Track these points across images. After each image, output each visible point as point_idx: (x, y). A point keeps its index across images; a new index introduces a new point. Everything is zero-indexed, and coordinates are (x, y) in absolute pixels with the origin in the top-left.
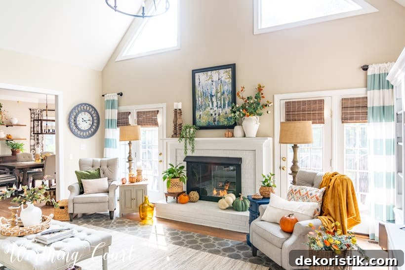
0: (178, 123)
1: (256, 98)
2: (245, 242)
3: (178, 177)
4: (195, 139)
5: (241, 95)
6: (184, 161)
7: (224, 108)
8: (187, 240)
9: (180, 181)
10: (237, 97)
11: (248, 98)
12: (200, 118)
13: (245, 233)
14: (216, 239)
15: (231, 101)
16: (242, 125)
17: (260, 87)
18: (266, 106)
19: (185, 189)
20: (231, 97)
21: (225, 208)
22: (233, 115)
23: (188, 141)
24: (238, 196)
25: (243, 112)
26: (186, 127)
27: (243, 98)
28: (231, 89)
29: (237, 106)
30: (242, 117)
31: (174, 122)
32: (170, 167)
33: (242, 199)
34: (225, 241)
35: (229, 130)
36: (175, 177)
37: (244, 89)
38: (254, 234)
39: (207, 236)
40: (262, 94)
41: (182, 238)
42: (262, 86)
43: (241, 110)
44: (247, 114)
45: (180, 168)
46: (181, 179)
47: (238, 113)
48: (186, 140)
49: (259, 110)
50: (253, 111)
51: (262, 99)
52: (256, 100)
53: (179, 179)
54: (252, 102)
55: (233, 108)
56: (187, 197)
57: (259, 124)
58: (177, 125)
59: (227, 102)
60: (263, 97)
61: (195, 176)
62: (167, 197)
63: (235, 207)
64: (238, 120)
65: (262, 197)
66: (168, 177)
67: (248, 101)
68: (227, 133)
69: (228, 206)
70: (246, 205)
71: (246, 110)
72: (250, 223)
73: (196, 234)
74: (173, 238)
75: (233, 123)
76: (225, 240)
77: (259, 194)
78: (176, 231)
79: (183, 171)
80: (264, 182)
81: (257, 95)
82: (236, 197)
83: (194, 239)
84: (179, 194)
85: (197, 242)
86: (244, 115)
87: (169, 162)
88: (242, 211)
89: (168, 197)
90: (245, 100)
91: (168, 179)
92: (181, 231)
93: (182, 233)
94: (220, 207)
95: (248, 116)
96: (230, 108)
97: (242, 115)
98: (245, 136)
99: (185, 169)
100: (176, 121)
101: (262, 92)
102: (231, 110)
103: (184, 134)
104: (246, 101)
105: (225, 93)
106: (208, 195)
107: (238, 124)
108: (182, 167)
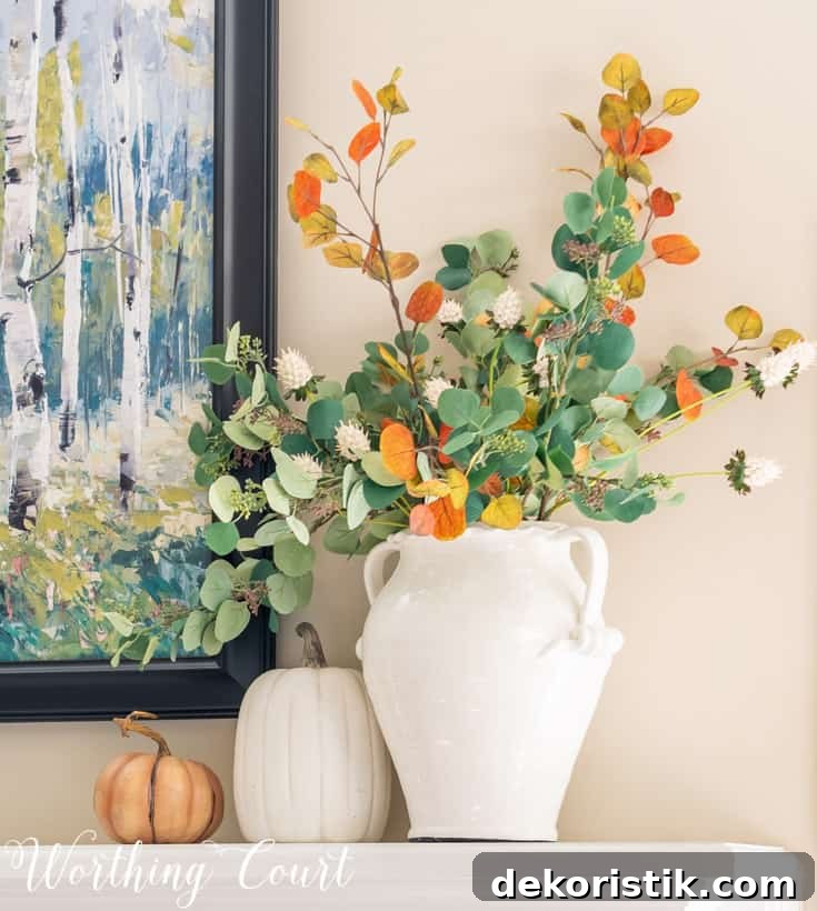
1: (572, 252)
5: (354, 225)
7: (92, 400)
10: (291, 234)
11: (457, 257)
15: (199, 299)
16: (356, 665)
17: (639, 96)
18: (716, 378)
20: (196, 245)
22: (225, 496)
25: (381, 467)
27: (377, 263)
28: (201, 126)
29: (294, 368)
30: (360, 545)
35: (171, 730)
37: (398, 129)
40: (663, 203)
42: (657, 87)
43: (351, 437)
44: (433, 488)
47: (297, 474)
49: (618, 432)
50: (526, 443)
51: (656, 273)
52: (571, 287)
54: (508, 306)
55: (224, 401)
57: (614, 641)
59: (136, 319)
60: (676, 251)
64: (304, 587)
67: (450, 311)
68: (135, 773)
71: (428, 432)
75: (231, 625)
81: (582, 203)
86: (395, 505)
90: (405, 287)
95: (447, 522)
96: (191, 407)
97: (357, 509)
98: (393, 823)
101: (660, 170)
102: (201, 441)
104: (423, 305)
105: (122, 177)
107: (291, 644)
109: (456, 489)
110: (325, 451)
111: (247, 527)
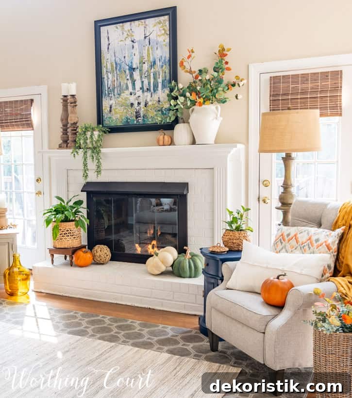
0: (70, 122)
1: (216, 70)
2: (195, 328)
3: (72, 221)
4: (103, 150)
5: (188, 67)
6: (82, 191)
7: (155, 91)
8: (93, 327)
9: (77, 226)
10: (179, 69)
11: (200, 71)
12: (110, 111)
13: (195, 315)
14: (145, 325)
15: (168, 78)
16: (189, 123)
17: (223, 49)
18: (234, 85)
19: (85, 242)
20: (167, 71)
21: (160, 273)
22: (173, 102)
23: (89, 152)
24: (182, 251)
25: (192, 98)
26: (86, 128)
27: (191, 72)
28: (168, 56)
29: (180, 86)
30: (189, 108)
31: (62, 120)
32: (56, 202)
33: (188, 256)
34: (160, 328)
35: (166, 132)
36: (66, 220)
37: (193, 55)
38: (214, 312)
39: (127, 321)
40: (227, 63)
41: (84, 324)
42: (226, 48)
43: (188, 94)
44: (199, 100)
45: (76, 203)
46: (78, 223)
47: (181, 99)
48: (85, 153)
49: (221, 92)
50: (210, 94)
51: (226, 71)
52: (216, 74)
53: (74, 223)
54: (208, 77)
55: (172, 90)
56: (89, 256)
57: (221, 118)
58: (69, 125)
59: (160, 80)
60: (228, 69)
61: (103, 218)
62: (53, 255)
63: (176, 271)
64: (182, 113)
65: (227, 249)
66: (54, 220)
67: (200, 78)
68: (161, 137)
69: (163, 269)
70: (196, 267)
71: (198, 93)
72: (205, 296)
73: (109, 317)
74: (68, 326)
75: (173, 119)
76: (161, 326)
77: (222, 245)
78: (72, 314)
79: (80, 210)
80: (230, 224)
81: (217, 63)
82: (179, 253)
83: (105, 325)
84: (75, 251)
85: (110, 330)
86: (194, 103)
87: (54, 194)
88: (190, 277)
89: (55, 256)
90: (194, 75)
91: (55, 224)
92: (81, 313)
93: (82, 315)
94: (149, 270)
95: (200, 104)
96: (167, 91)
97: (189, 103)
98: (194, 142)
99: (85, 205)
100: (67, 119)
101: (226, 59)
102: (168, 95)
103: (82, 142)
104: (196, 77)
105: (158, 63)
106: (127, 252)
107: (180, 120)
108: (79, 203)
109: (202, 100)
110: (185, 96)
111: (175, 106)
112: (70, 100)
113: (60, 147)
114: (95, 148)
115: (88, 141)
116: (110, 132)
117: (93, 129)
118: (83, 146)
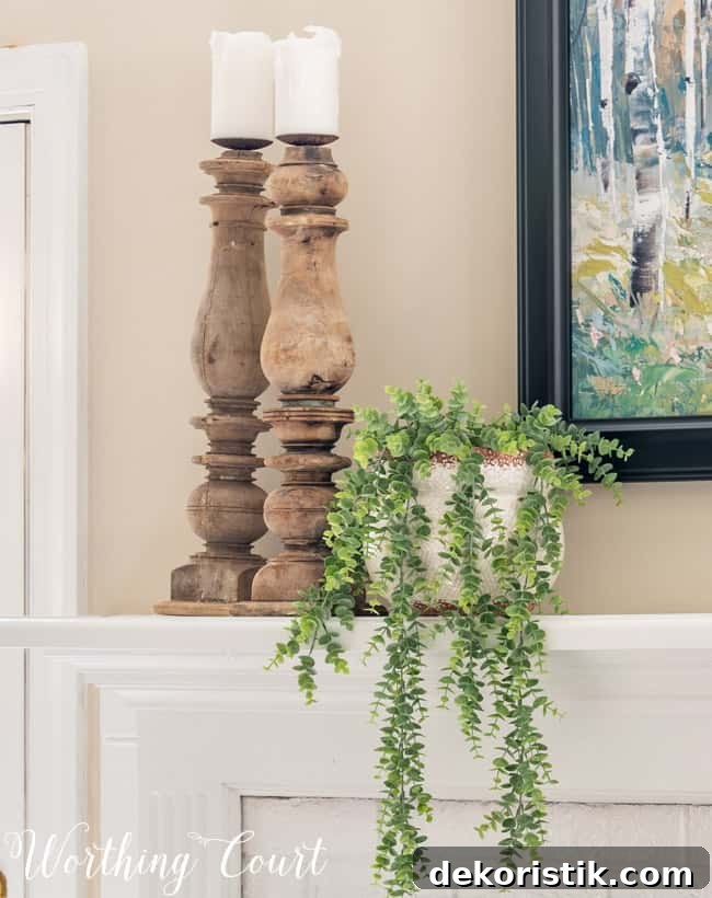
0: (281, 371)
4: (563, 631)
12: (639, 284)
23: (440, 648)
26: (417, 433)
31: (207, 357)
48: (405, 652)
58: (268, 402)
100: (251, 349)
103: (376, 552)
112: (283, 176)
113: (186, 592)
114: (490, 610)
115: (434, 548)
116: (627, 472)
117: (480, 445)
118: (383, 589)
